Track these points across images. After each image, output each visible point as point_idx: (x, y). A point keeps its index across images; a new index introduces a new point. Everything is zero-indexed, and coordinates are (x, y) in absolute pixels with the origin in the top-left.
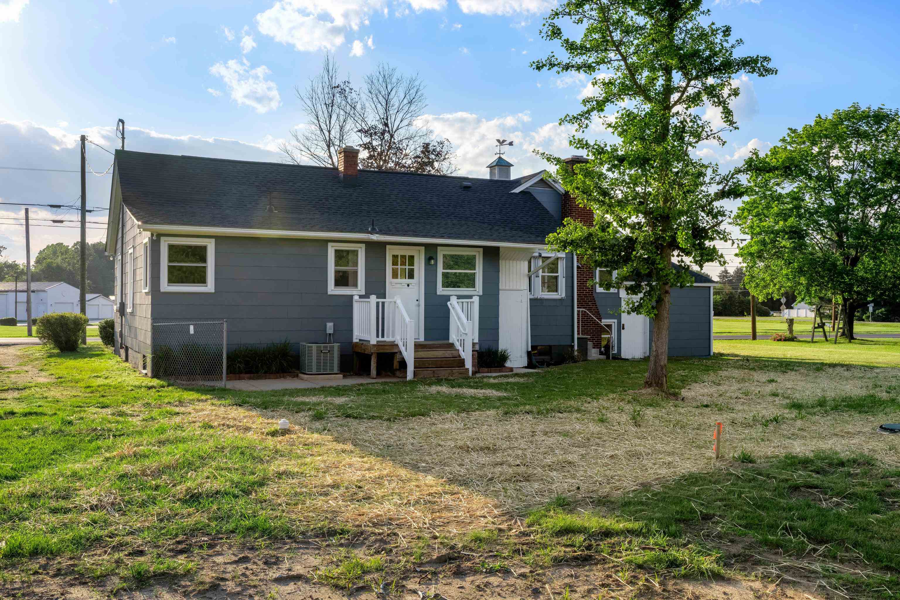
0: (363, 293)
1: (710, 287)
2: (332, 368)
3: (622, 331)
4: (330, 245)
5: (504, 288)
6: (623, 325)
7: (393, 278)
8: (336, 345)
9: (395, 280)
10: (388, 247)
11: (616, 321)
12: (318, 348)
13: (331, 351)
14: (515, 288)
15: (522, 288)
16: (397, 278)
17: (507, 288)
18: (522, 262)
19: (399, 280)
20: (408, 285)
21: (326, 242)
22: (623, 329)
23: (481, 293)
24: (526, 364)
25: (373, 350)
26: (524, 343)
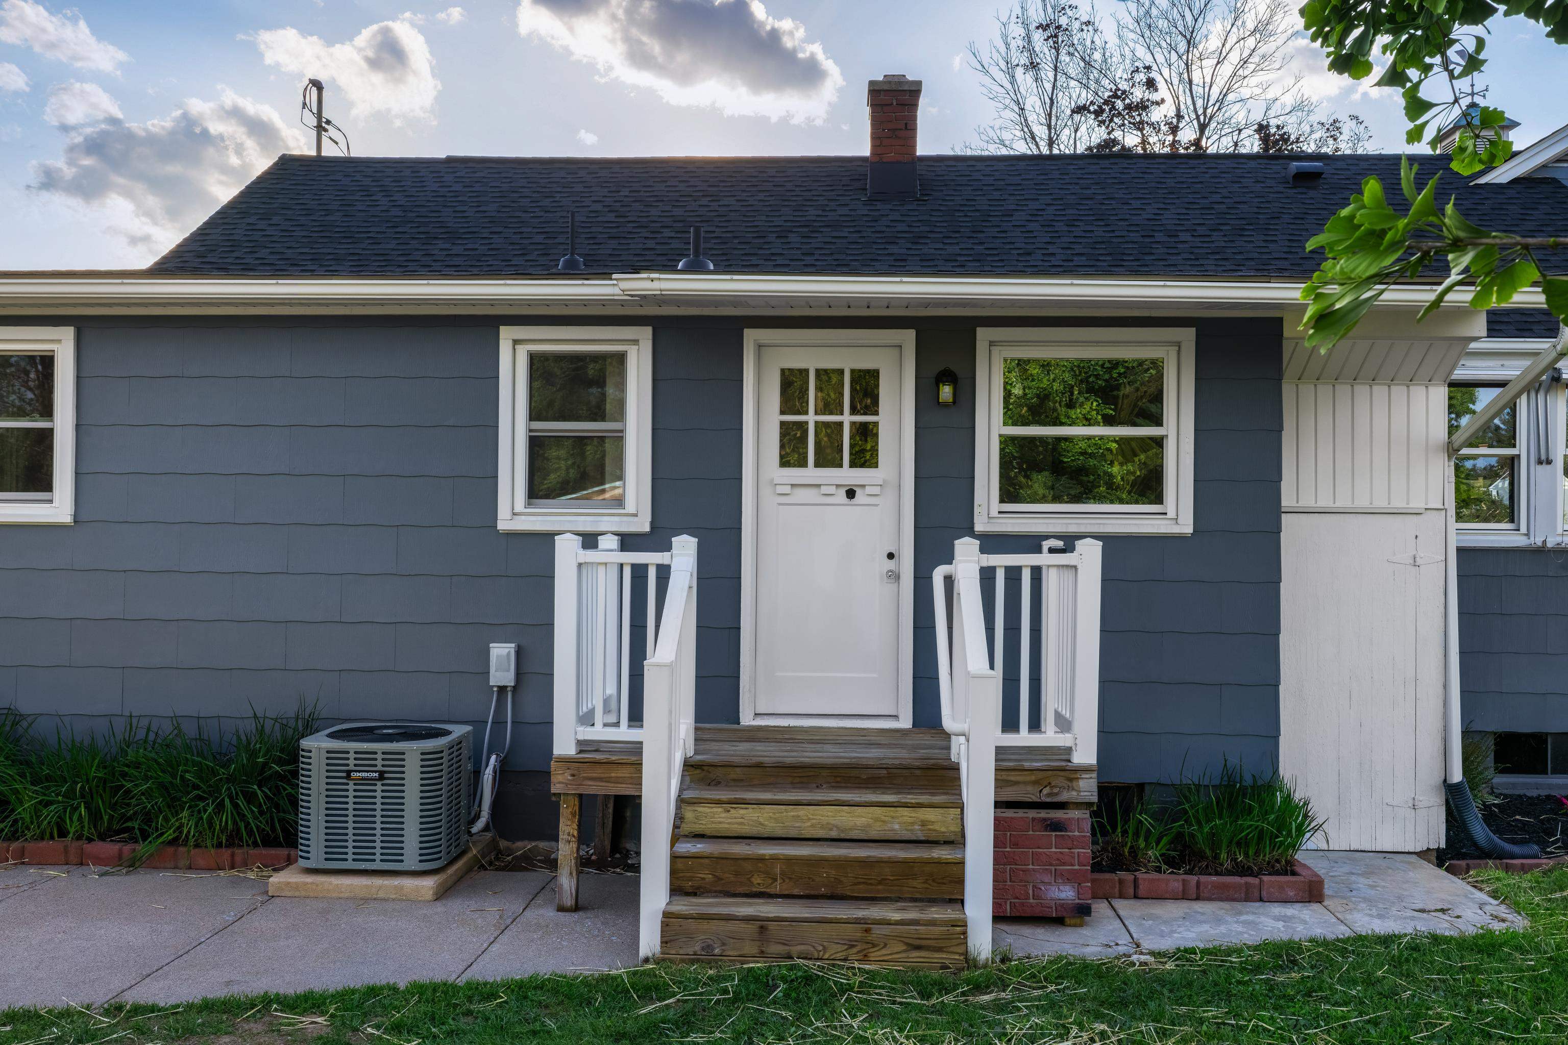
0: (643, 525)
2: (394, 846)
4: (507, 334)
5: (1307, 501)
7: (785, 462)
8: (413, 752)
9: (794, 474)
10: (751, 336)
12: (335, 755)
13: (391, 774)
14: (1380, 503)
15: (1417, 504)
16: (803, 463)
17: (1342, 502)
18: (1418, 392)
19: (810, 473)
20: (851, 494)
21: (485, 320)
23: (1186, 526)
24: (1439, 839)
25: (559, 782)
26: (1429, 748)
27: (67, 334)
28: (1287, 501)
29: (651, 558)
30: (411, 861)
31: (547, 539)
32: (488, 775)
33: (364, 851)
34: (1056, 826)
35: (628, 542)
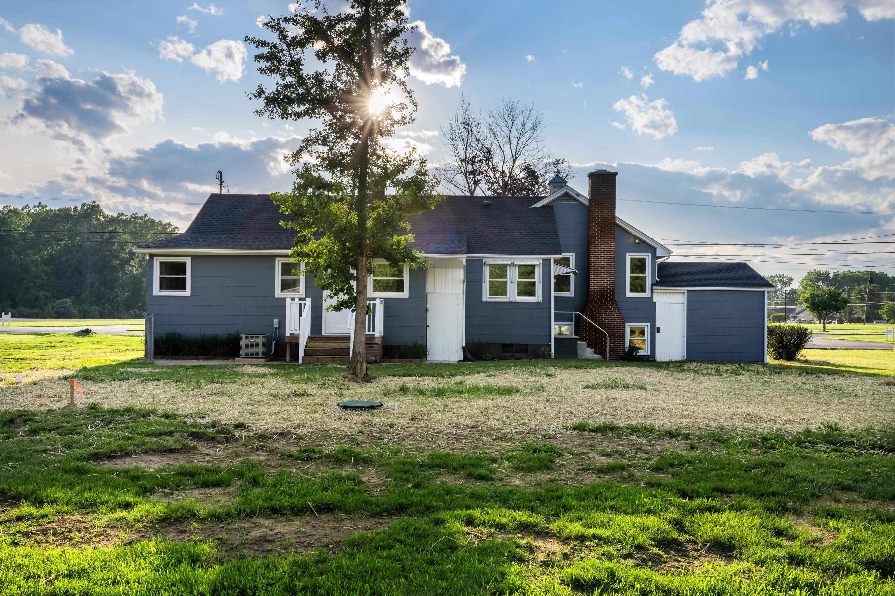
0: (303, 296)
1: (764, 291)
2: (257, 353)
3: (657, 334)
4: (277, 259)
5: (434, 291)
6: (659, 329)
8: (261, 337)
11: (649, 324)
12: (247, 337)
13: (257, 341)
14: (451, 292)
15: (458, 292)
21: (273, 257)
22: (658, 332)
23: (407, 297)
24: (461, 358)
25: (287, 341)
26: (460, 340)
27: (190, 258)
28: (428, 291)
29: (303, 302)
30: (260, 356)
31: (284, 299)
32: (273, 344)
33: (252, 354)
34: (372, 347)
35: (300, 299)
